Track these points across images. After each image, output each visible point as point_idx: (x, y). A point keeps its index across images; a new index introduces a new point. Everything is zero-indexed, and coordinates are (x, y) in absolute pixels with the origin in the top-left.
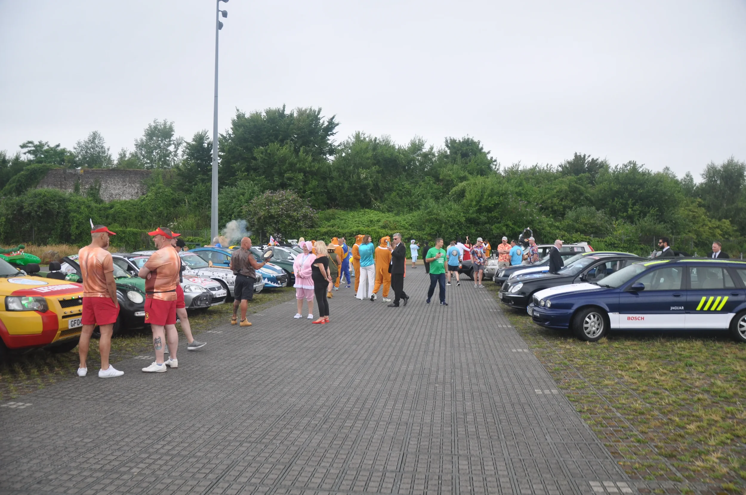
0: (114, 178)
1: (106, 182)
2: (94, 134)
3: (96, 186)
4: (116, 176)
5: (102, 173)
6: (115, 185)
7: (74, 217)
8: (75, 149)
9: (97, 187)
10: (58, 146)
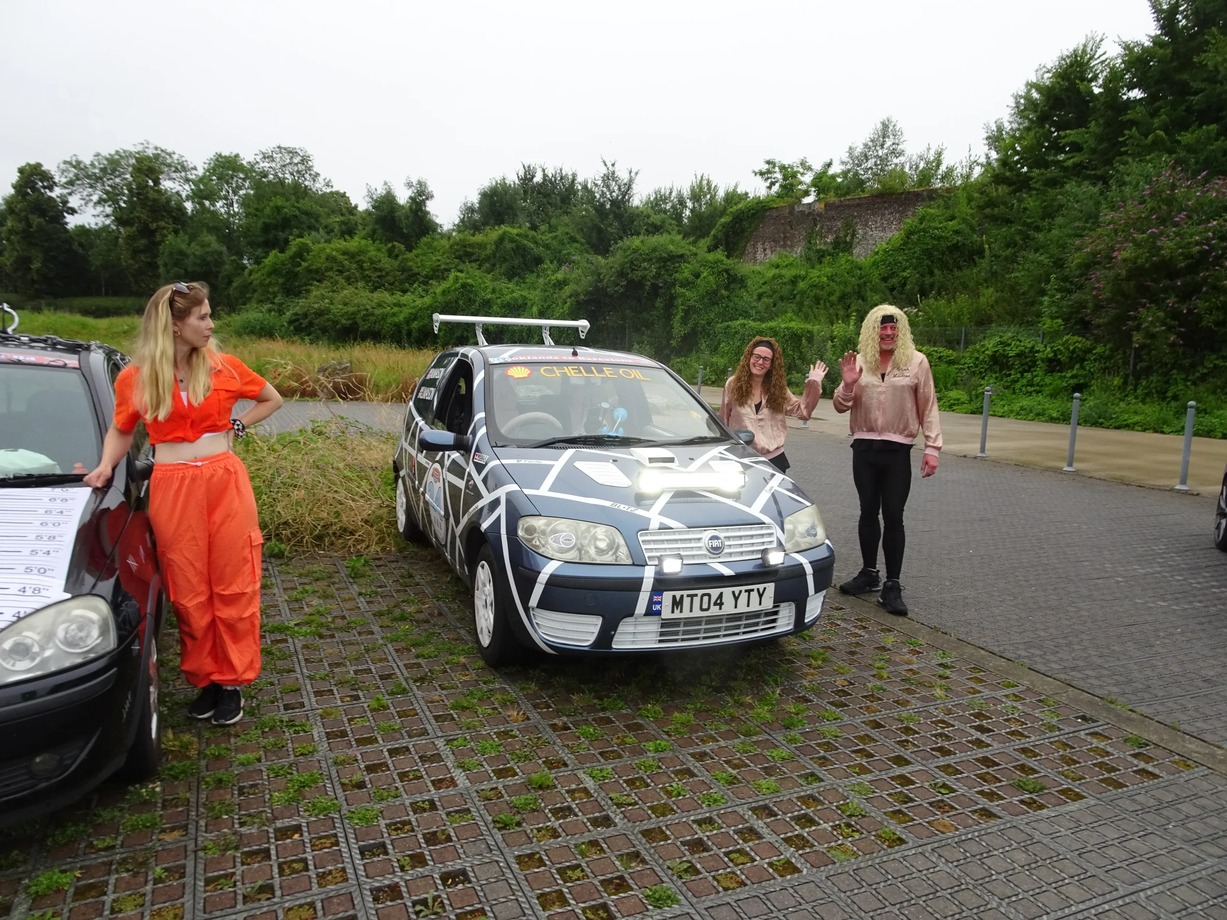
0: (883, 215)
1: (866, 225)
2: (883, 124)
3: (846, 236)
4: (886, 209)
5: (858, 205)
6: (884, 230)
7: (683, 295)
8: (843, 163)
9: (848, 239)
10: (829, 165)
